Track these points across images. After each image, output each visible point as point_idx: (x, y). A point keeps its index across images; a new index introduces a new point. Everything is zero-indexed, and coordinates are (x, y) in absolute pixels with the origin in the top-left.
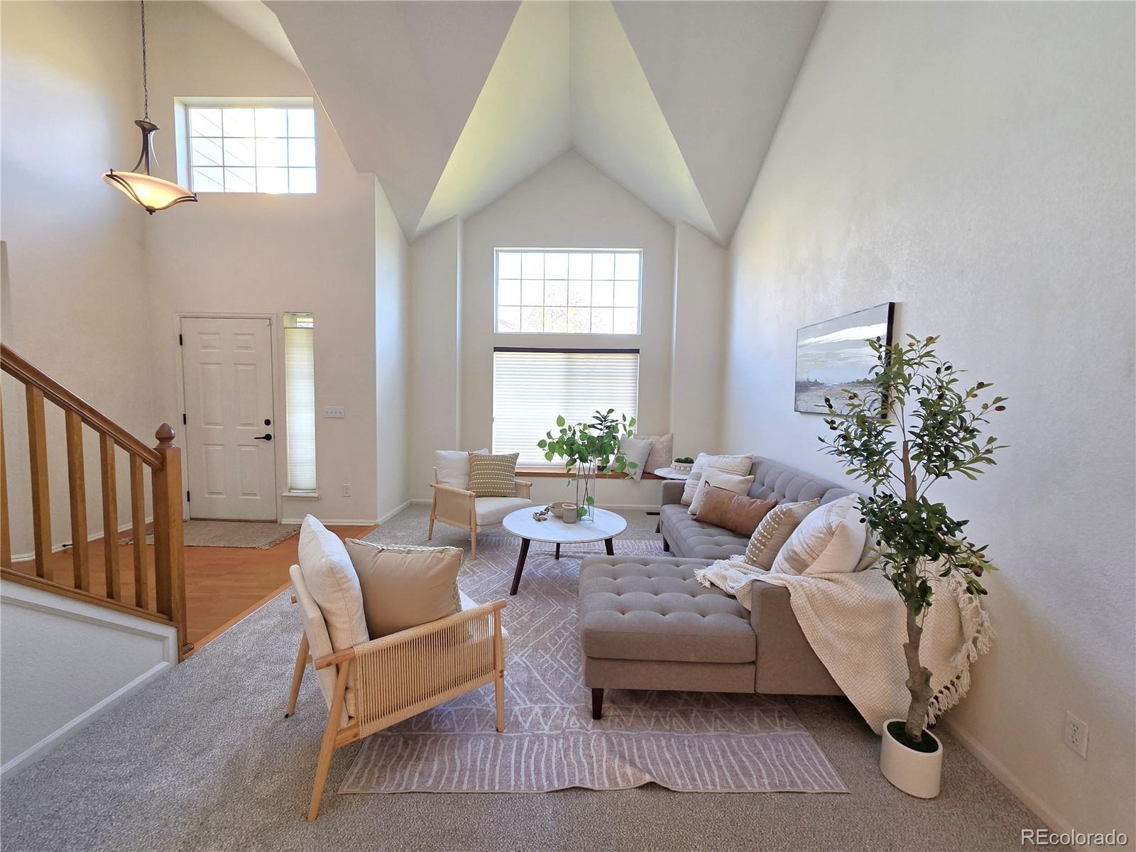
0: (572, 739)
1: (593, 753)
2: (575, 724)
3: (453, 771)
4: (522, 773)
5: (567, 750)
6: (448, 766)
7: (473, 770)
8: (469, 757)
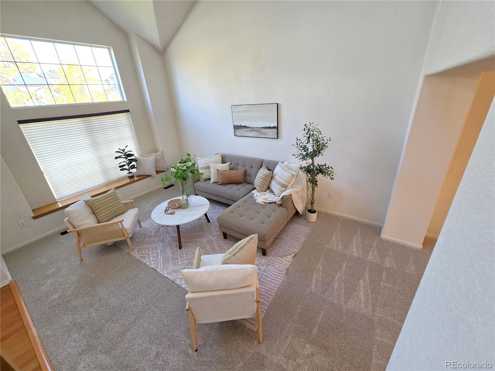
0: (270, 263)
1: (278, 261)
2: (265, 261)
3: (265, 296)
4: (276, 279)
5: (273, 266)
6: (262, 296)
7: (268, 290)
8: (262, 290)
